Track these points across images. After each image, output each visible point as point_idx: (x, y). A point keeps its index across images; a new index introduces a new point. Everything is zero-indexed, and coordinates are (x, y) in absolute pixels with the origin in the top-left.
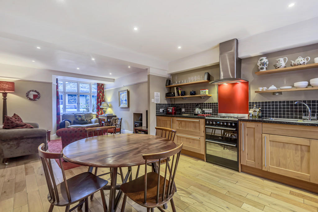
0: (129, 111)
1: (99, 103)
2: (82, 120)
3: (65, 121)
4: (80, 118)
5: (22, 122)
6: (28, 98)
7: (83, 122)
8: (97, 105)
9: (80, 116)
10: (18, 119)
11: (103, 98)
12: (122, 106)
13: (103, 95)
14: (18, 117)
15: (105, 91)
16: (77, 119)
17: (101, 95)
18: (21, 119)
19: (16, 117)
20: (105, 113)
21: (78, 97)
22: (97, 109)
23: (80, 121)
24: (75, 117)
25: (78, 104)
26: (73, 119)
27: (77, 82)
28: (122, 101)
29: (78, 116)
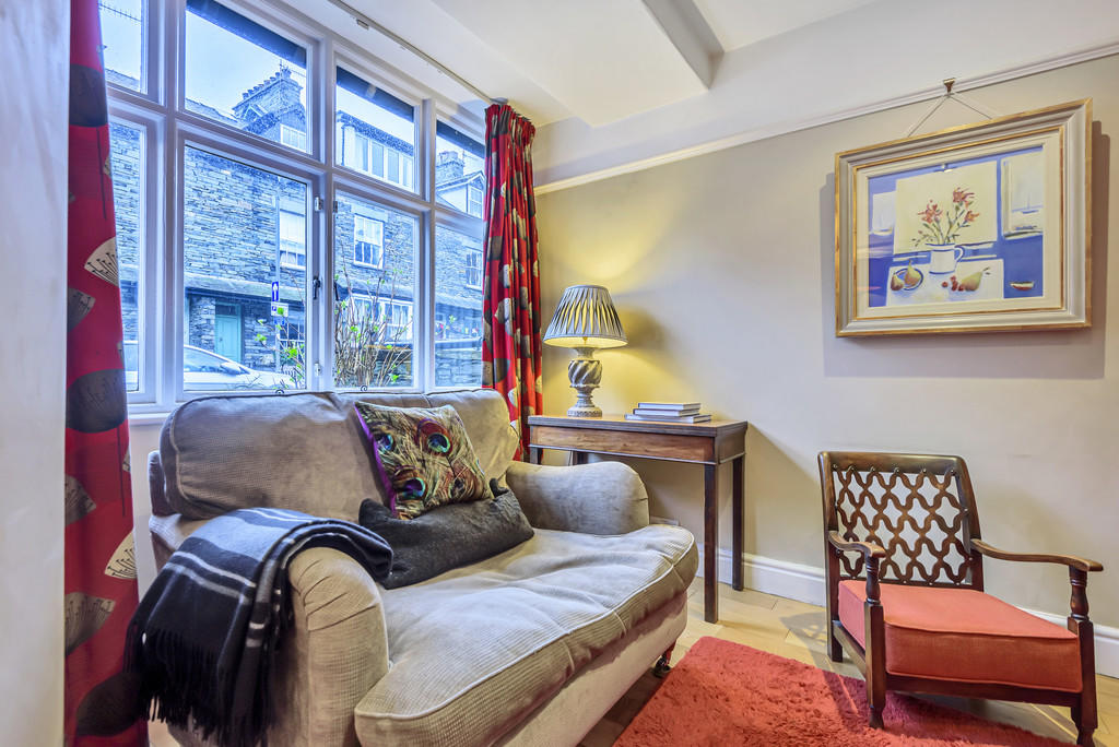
1: (507, 302)
2: (467, 494)
3: (283, 555)
4: (438, 467)
8: (489, 318)
9: (431, 436)
11: (532, 256)
13: (533, 234)
15: (544, 196)
16: (397, 484)
17: (523, 233)
20: (586, 392)
21: (322, 217)
22: (488, 356)
23: (445, 505)
24: (381, 450)
25: (318, 285)
26: (346, 483)
27: (316, 43)
28: (917, 258)
29: (407, 439)
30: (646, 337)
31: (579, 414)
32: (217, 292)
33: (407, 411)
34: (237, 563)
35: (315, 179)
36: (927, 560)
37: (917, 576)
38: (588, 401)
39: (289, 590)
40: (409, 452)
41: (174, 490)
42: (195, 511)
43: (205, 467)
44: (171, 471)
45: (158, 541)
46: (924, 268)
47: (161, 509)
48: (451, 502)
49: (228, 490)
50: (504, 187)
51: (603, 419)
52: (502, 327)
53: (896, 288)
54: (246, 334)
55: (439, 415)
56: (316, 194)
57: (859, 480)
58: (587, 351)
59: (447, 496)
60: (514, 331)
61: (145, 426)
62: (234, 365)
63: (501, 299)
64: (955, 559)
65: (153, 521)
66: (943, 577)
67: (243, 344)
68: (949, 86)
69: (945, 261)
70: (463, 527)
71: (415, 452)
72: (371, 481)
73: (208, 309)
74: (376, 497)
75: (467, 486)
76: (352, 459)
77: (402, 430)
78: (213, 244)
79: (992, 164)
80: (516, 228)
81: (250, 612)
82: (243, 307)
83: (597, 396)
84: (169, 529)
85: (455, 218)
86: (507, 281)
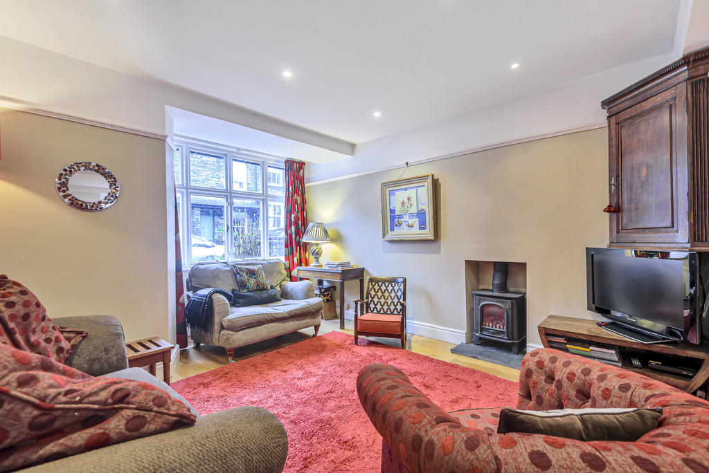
0: (438, 252)
1: (293, 227)
2: (261, 288)
3: (211, 294)
4: (252, 281)
5: (44, 318)
6: (65, 197)
7: (265, 295)
8: (286, 233)
9: (252, 273)
10: (26, 304)
11: (303, 209)
12: (398, 233)
13: (304, 201)
14: (24, 292)
15: (308, 187)
16: (242, 285)
17: (299, 202)
18: (38, 305)
19: (13, 298)
20: (317, 259)
21: (229, 207)
22: (287, 246)
23: (254, 291)
24: (238, 277)
25: (228, 228)
26: (229, 285)
27: (226, 155)
28: (400, 217)
29: (245, 274)
30: (338, 239)
31: (315, 266)
32: (201, 205)
33: (246, 267)
34: (203, 296)
35: (227, 196)
36: (392, 307)
37: (389, 312)
38: (317, 261)
39: (212, 300)
40: (245, 277)
41: (191, 285)
42: (195, 289)
43: (198, 280)
44: (191, 281)
45: (188, 297)
46: (402, 220)
47: (188, 290)
48: (256, 290)
49: (202, 285)
50: (291, 188)
51: (323, 268)
52: (291, 236)
53: (396, 226)
54: (215, 225)
55: (255, 268)
56: (227, 201)
57: (378, 285)
58: (317, 244)
59: (255, 288)
60: (296, 237)
61: (186, 271)
62: (210, 244)
63: (291, 226)
64: (399, 307)
65: (187, 293)
66: (395, 312)
67: (214, 229)
68: (407, 164)
69: (406, 218)
70: (257, 295)
71: (246, 277)
72: (236, 284)
73: (198, 211)
74: (237, 288)
75: (261, 286)
76: (231, 279)
77: (243, 271)
78: (199, 180)
79: (415, 190)
80: (296, 201)
81: (205, 303)
82: (214, 212)
83: (321, 260)
84: (190, 294)
85: (275, 198)
86: (293, 220)
